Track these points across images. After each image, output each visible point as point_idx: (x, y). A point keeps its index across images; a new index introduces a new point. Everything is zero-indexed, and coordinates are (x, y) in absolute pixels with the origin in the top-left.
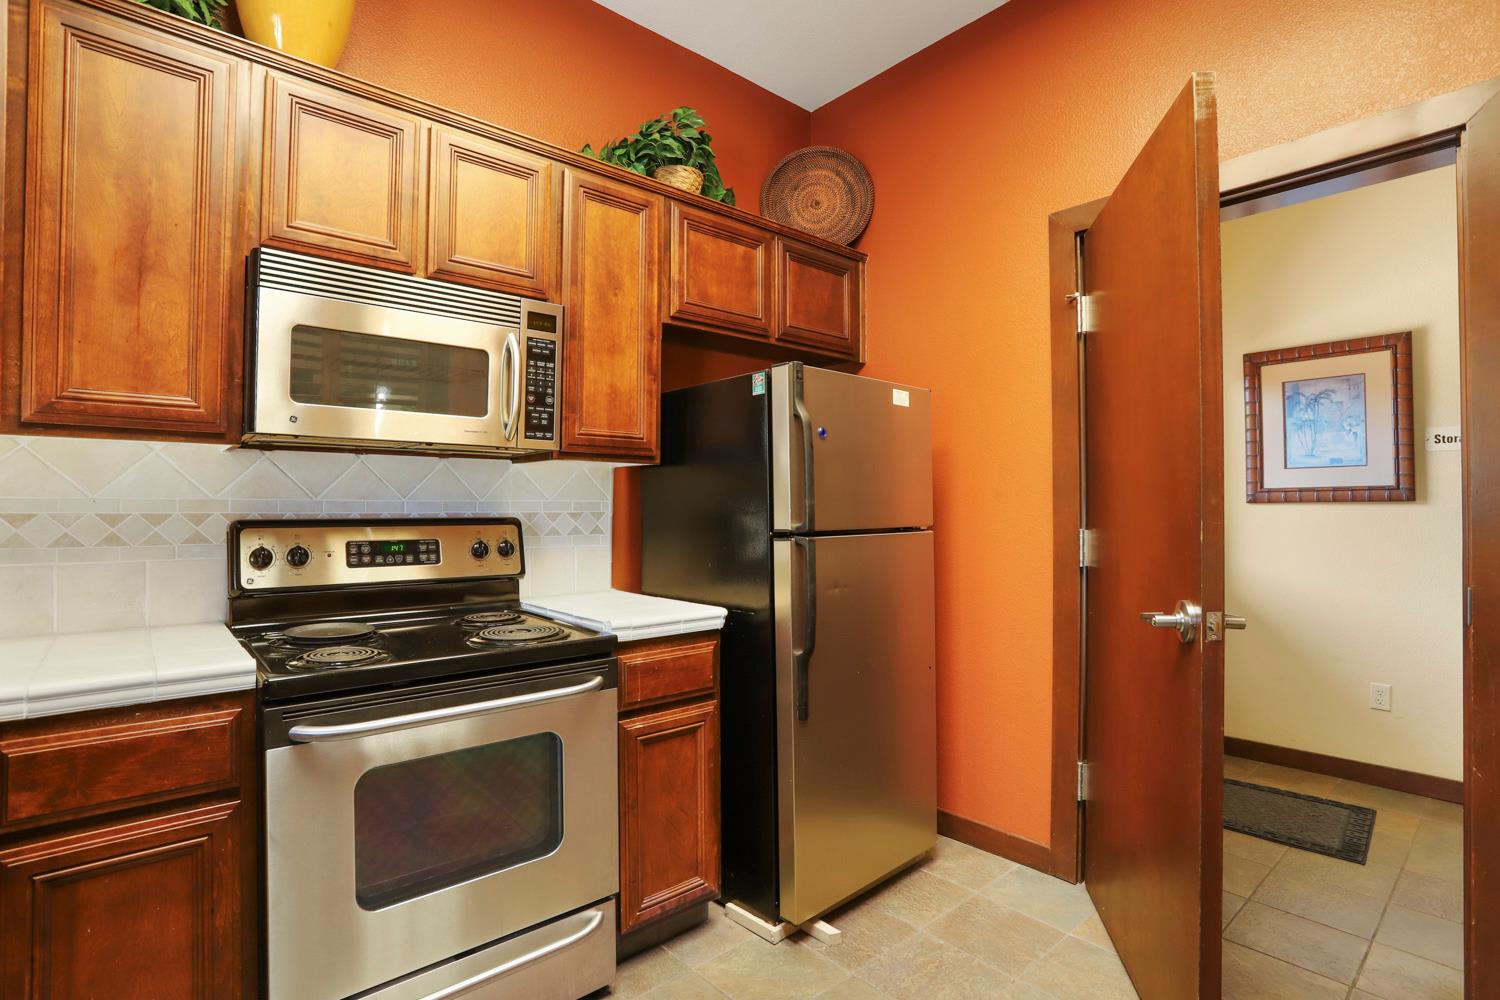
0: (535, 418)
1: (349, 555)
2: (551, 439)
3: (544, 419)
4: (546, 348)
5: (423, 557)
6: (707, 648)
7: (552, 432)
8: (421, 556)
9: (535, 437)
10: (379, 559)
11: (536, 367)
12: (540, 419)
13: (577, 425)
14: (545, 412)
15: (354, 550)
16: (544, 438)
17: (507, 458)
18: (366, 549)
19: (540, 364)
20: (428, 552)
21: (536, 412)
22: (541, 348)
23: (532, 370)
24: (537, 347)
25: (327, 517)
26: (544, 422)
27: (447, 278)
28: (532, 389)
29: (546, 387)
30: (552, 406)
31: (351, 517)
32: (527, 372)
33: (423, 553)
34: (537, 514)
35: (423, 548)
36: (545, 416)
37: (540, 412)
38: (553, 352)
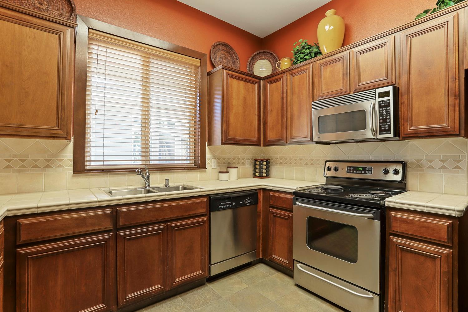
0: (383, 127)
1: (347, 170)
2: (390, 133)
3: (387, 127)
4: (386, 103)
5: (367, 172)
6: (447, 223)
7: (390, 131)
8: (366, 172)
9: (383, 134)
10: (355, 172)
11: (382, 110)
12: (385, 127)
13: (409, 126)
14: (387, 125)
15: (349, 169)
16: (387, 134)
17: (379, 141)
18: (352, 169)
19: (384, 109)
20: (369, 171)
21: (383, 125)
22: (384, 103)
23: (381, 112)
24: (382, 103)
25: (350, 160)
26: (387, 128)
27: (358, 91)
28: (381, 118)
29: (386, 116)
30: (390, 122)
31: (355, 160)
32: (379, 113)
33: (367, 171)
34: (422, 160)
35: (367, 169)
36: (387, 126)
37: (385, 125)
38: (389, 103)
